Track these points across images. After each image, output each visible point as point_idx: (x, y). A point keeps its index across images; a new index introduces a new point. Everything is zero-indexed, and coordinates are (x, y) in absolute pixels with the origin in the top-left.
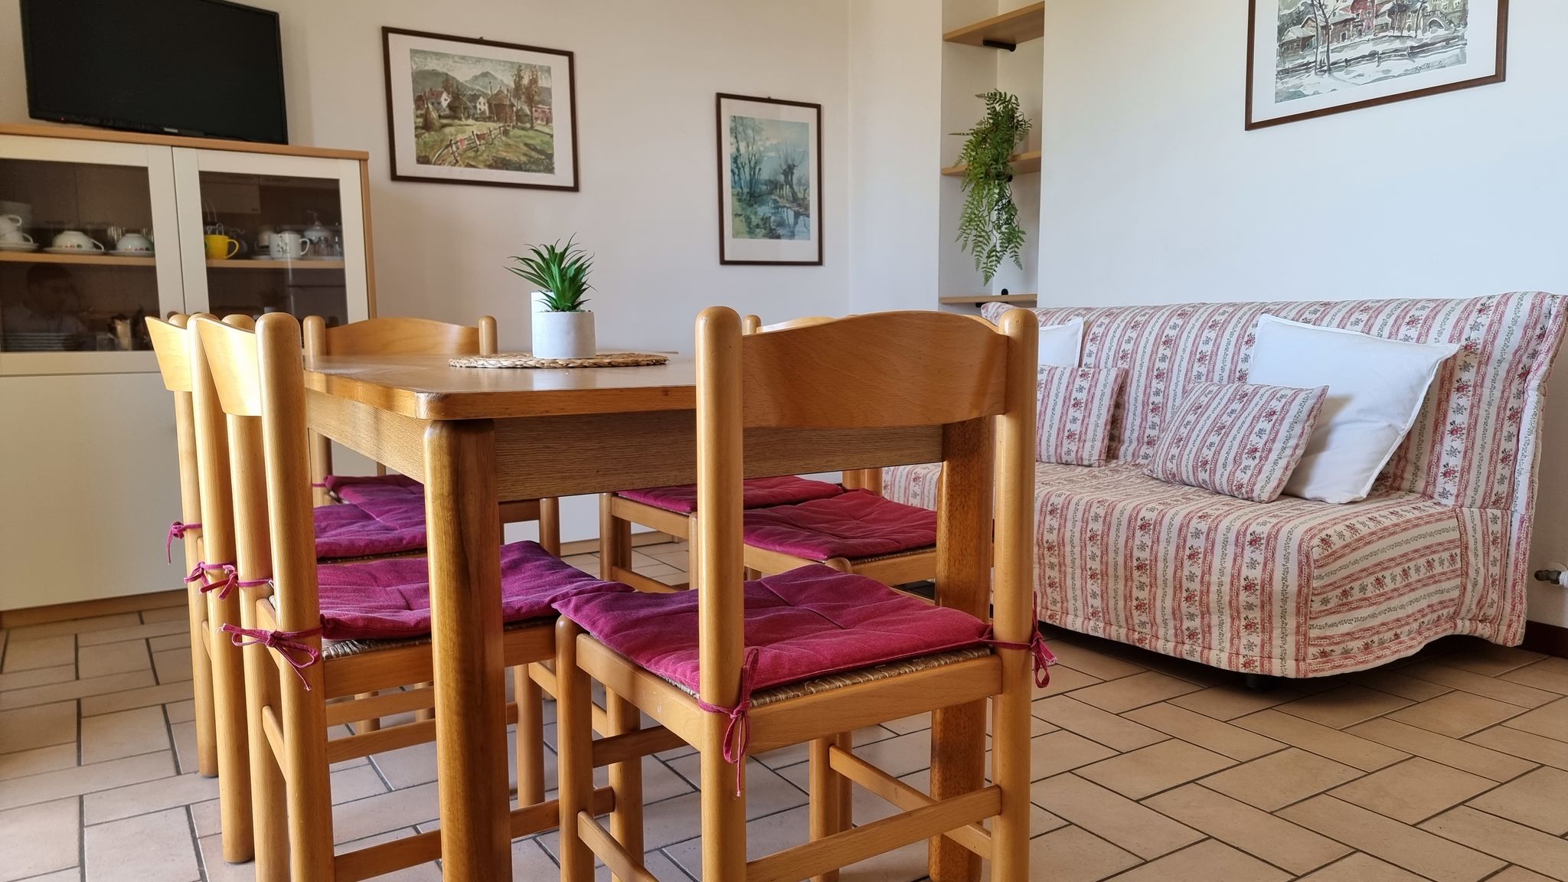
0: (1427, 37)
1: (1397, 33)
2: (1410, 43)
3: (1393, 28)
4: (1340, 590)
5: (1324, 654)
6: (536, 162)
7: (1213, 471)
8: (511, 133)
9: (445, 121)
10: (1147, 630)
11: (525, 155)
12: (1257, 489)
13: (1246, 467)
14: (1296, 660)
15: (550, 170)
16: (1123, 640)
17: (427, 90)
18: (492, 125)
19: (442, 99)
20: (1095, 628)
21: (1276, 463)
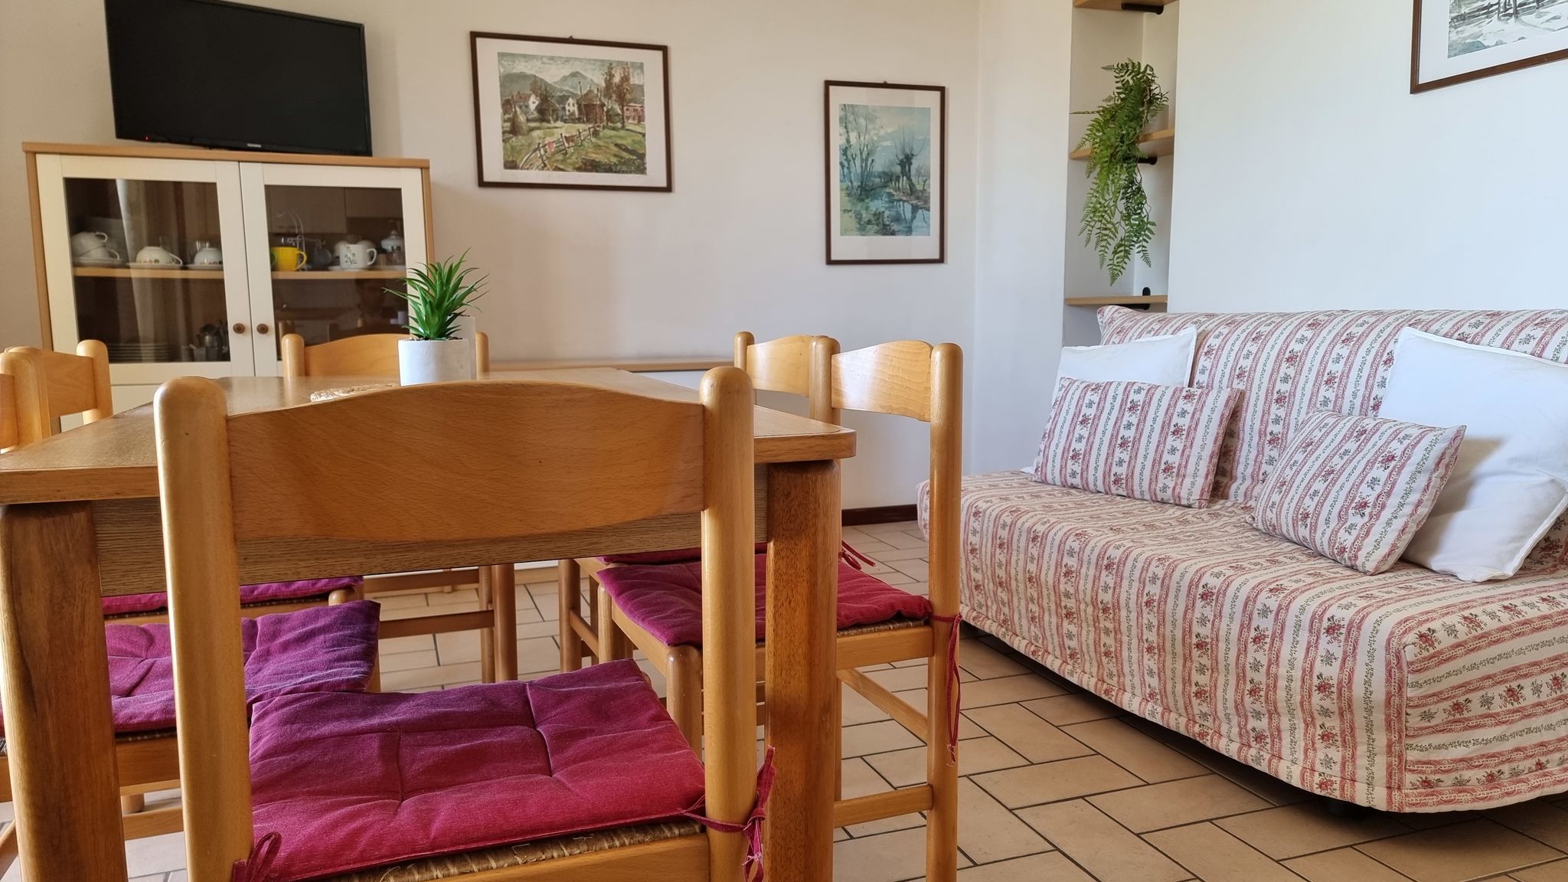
4: (1450, 703)
5: (1426, 783)
6: (626, 163)
7: (1314, 528)
8: (601, 134)
9: (533, 124)
10: (1209, 723)
11: (615, 156)
12: (1362, 555)
13: (1352, 526)
14: (1389, 788)
15: (641, 170)
16: (1182, 731)
17: (515, 93)
18: (581, 126)
19: (531, 102)
20: (1151, 712)
21: (1389, 523)
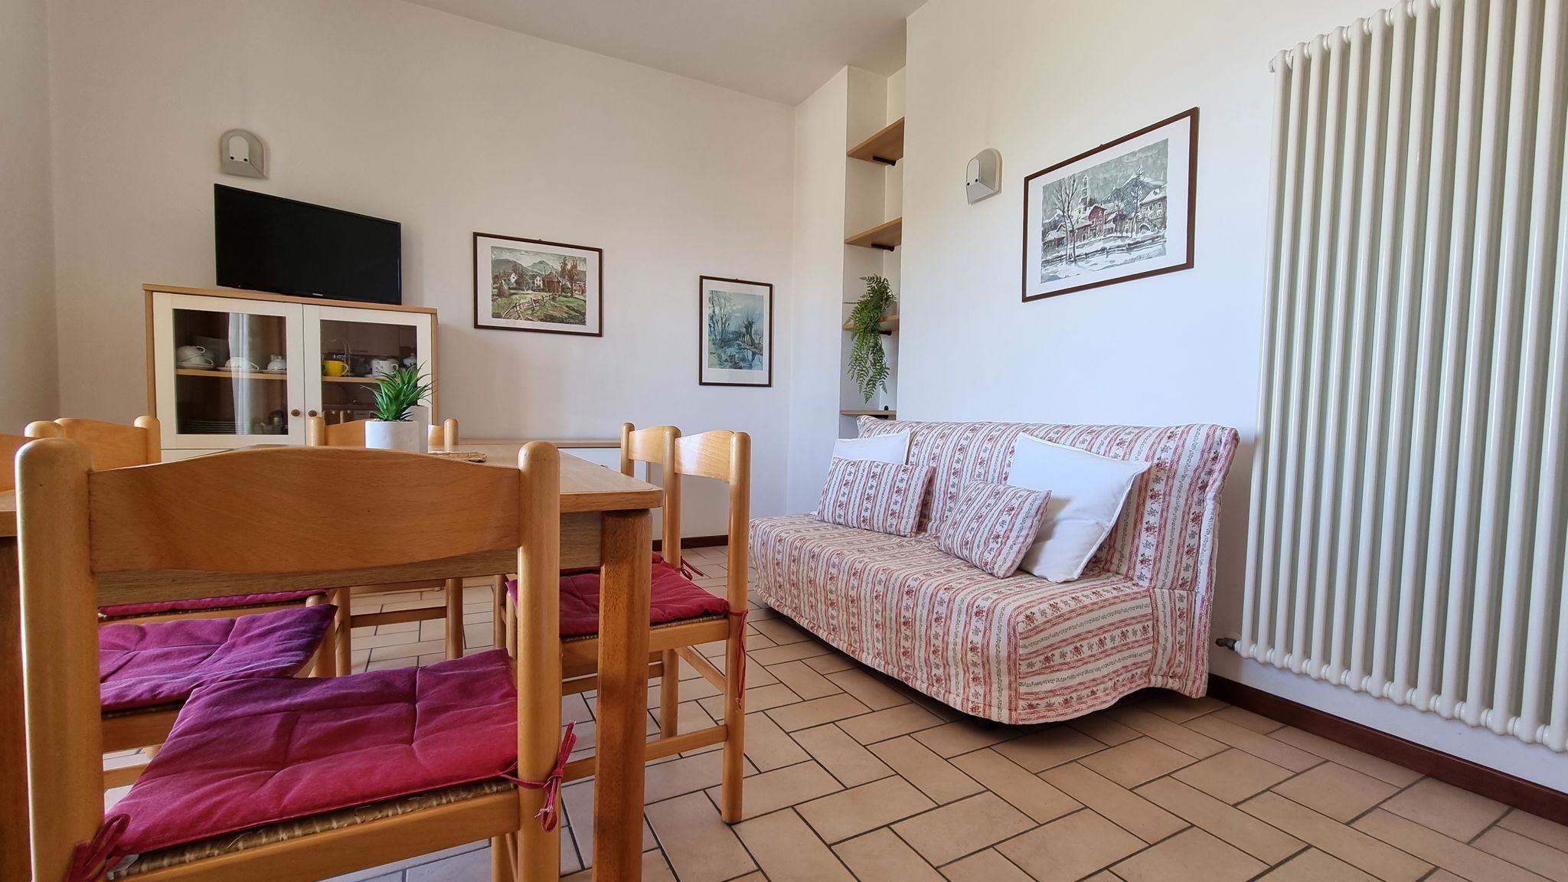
0: (1139, 237)
1: (1119, 235)
2: (1128, 241)
3: (1116, 231)
4: (1043, 657)
5: (1030, 706)
6: (574, 318)
7: (971, 550)
8: (557, 299)
9: (512, 291)
10: (911, 672)
11: (565, 312)
12: (996, 566)
13: (992, 549)
14: (1010, 710)
15: (582, 322)
16: (896, 676)
17: (503, 272)
18: (544, 294)
19: (511, 278)
21: (1011, 548)
